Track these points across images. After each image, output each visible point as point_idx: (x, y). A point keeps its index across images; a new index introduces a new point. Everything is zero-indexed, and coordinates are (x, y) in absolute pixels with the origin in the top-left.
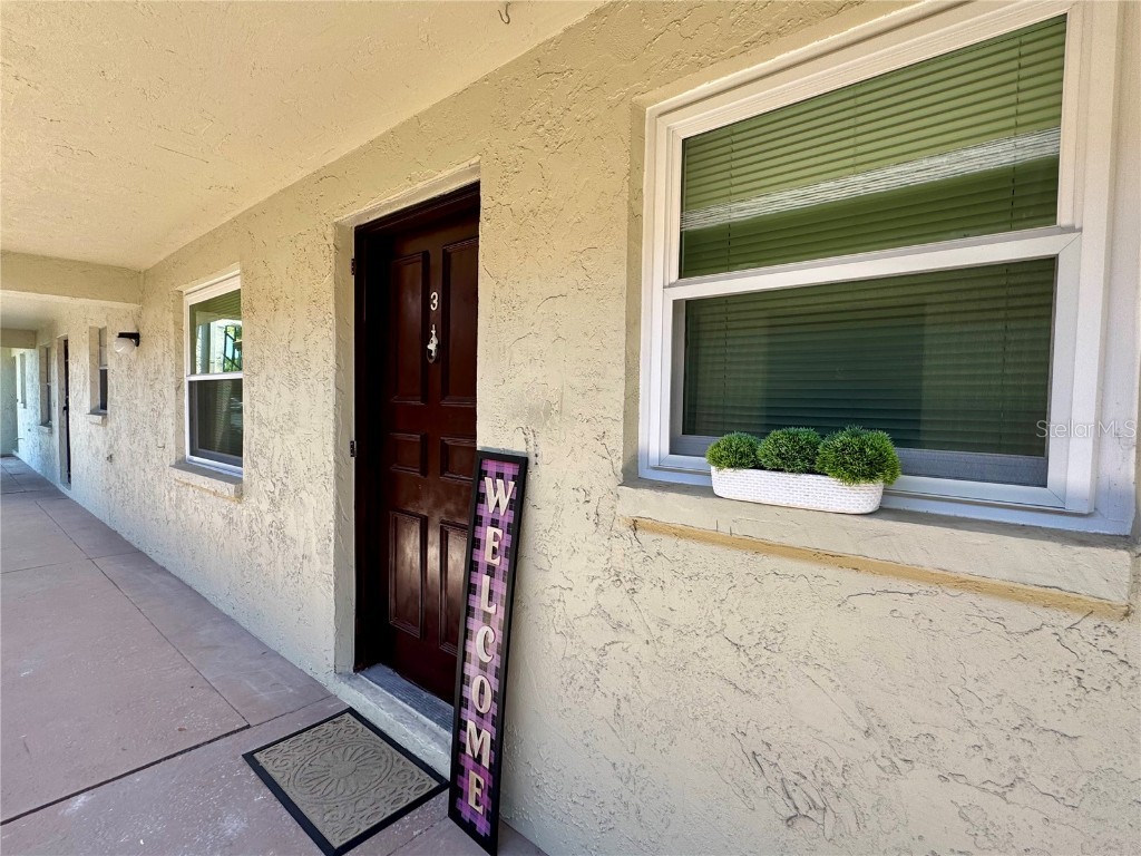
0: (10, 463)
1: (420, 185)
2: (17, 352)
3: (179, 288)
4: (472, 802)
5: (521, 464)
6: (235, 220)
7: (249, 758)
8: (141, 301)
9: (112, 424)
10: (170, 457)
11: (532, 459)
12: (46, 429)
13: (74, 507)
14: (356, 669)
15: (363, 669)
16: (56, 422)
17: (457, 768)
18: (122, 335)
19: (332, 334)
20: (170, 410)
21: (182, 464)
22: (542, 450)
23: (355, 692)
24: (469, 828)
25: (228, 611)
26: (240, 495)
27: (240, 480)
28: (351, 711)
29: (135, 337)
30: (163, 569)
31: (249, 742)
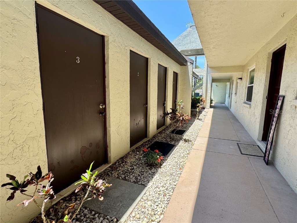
0: (223, 105)
1: (279, 44)
2: (227, 83)
3: (248, 68)
4: (266, 157)
5: (284, 97)
6: (256, 54)
7: (238, 144)
8: (243, 71)
9: (237, 96)
10: (243, 101)
11: (285, 96)
12: (229, 98)
13: (231, 112)
14: (262, 140)
15: (264, 141)
16: (230, 97)
17: (266, 152)
18: (239, 78)
19: (265, 75)
20: (244, 93)
21: (245, 103)
22: (287, 94)
23: (259, 143)
24: (265, 161)
25: (246, 129)
26: (250, 107)
27: (251, 105)
28: (258, 146)
29: (241, 79)
30: (240, 123)
31: (238, 142)
